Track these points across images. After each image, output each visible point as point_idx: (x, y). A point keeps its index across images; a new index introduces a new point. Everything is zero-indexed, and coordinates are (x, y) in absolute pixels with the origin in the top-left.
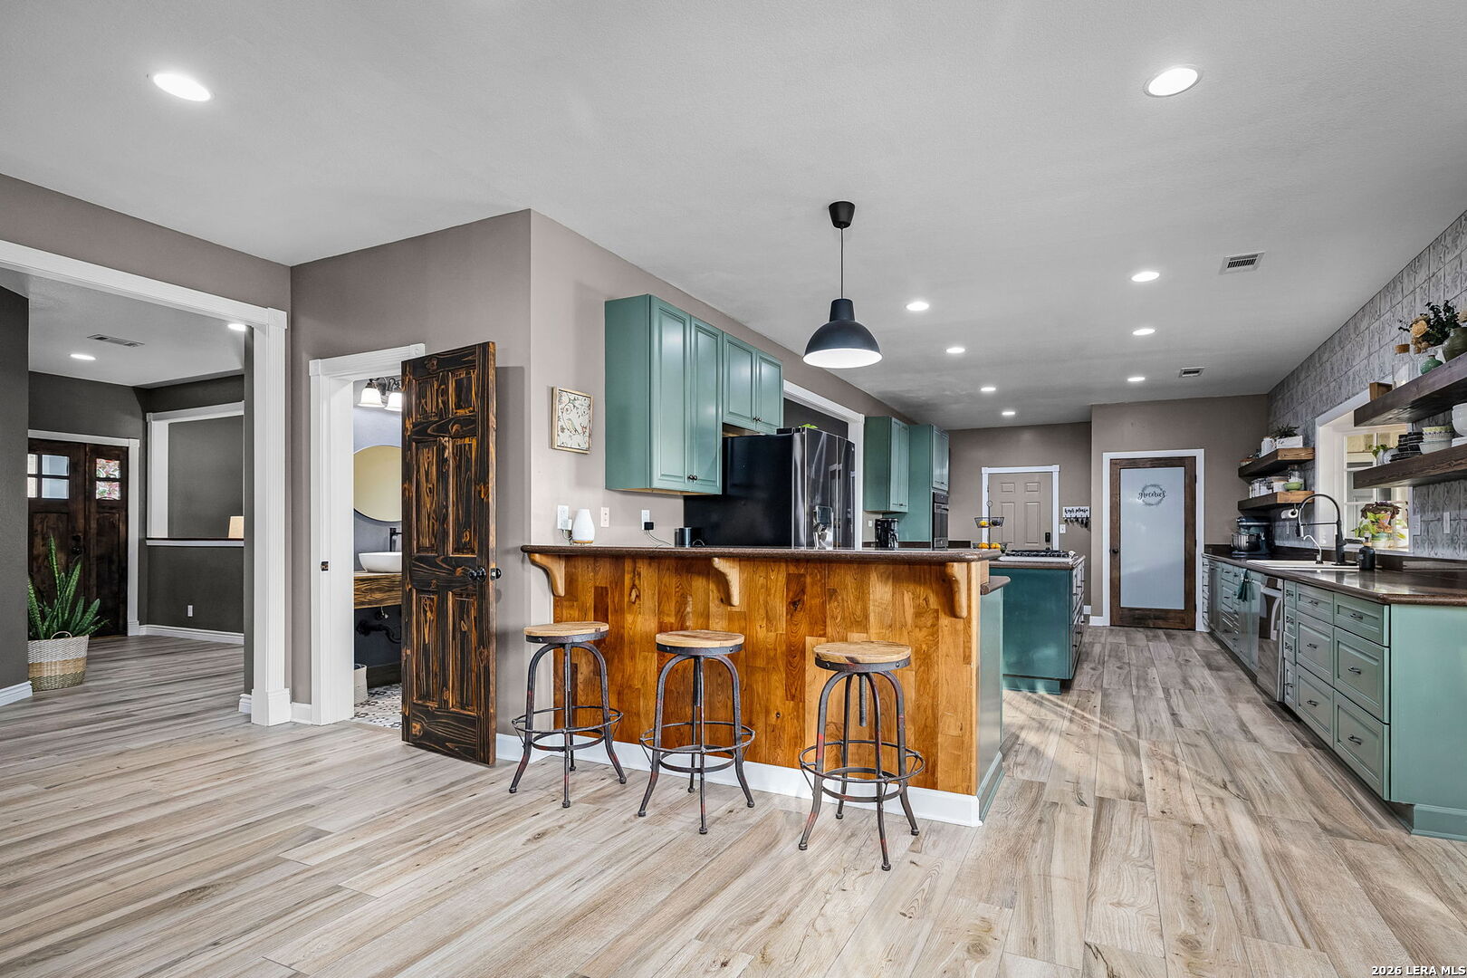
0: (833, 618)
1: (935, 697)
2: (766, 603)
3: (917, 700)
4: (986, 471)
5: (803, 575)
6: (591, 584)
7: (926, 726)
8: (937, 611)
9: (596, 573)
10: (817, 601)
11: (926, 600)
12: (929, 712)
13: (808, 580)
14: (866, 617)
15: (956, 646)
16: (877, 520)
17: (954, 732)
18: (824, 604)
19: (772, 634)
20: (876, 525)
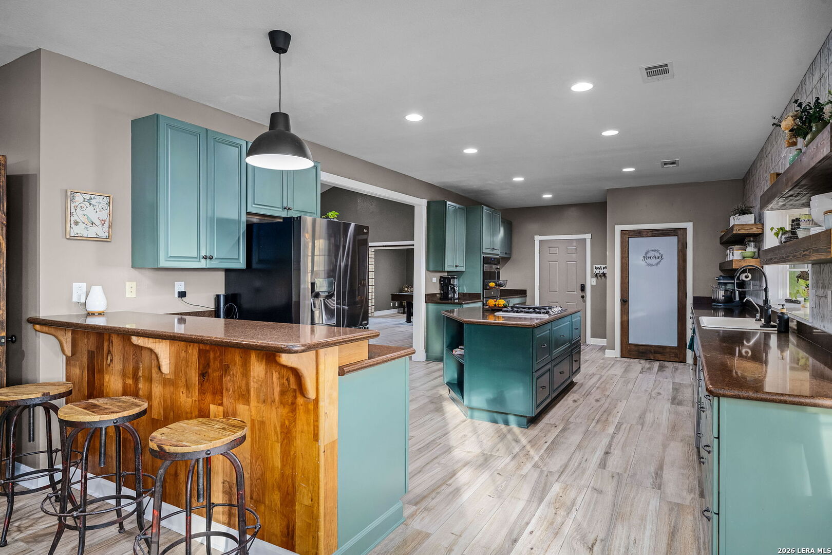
0: (228, 390)
1: (293, 468)
2: (186, 373)
3: (282, 469)
4: (537, 238)
5: (208, 351)
6: (86, 348)
7: (288, 494)
8: (295, 391)
9: (88, 339)
10: (217, 374)
11: (288, 380)
12: (290, 481)
13: (212, 355)
14: (248, 391)
15: (308, 424)
16: (441, 277)
17: (307, 502)
18: (221, 377)
19: (190, 400)
20: (440, 281)
